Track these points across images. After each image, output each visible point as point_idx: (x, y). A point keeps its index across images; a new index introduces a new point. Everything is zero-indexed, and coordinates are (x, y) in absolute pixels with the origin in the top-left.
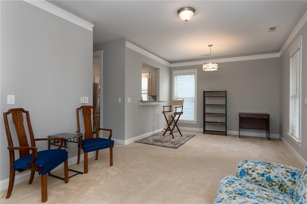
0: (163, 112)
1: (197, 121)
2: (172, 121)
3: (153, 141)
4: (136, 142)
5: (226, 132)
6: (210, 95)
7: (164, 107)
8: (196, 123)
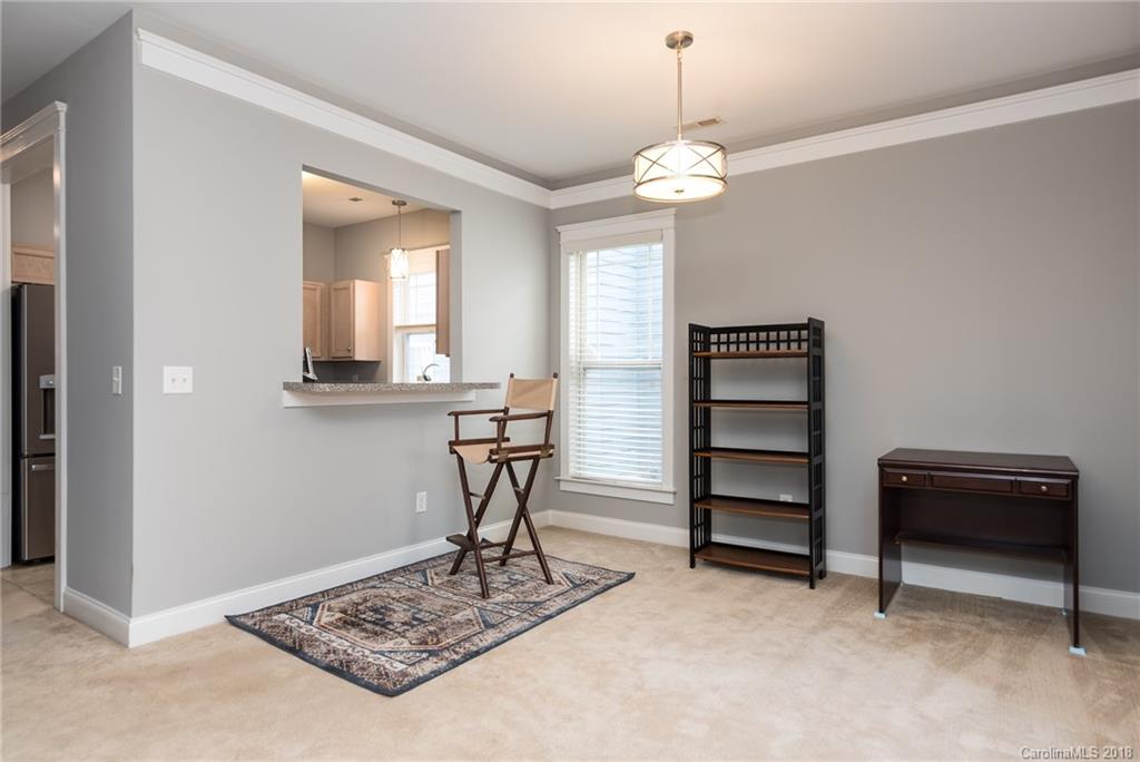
0: (450, 443)
1: (671, 489)
3: (339, 615)
4: (231, 620)
5: (812, 562)
7: (456, 415)
8: (669, 499)
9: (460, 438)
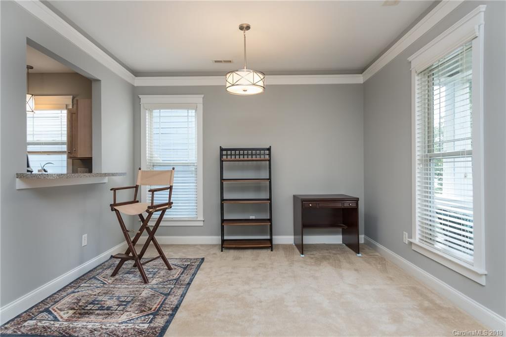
0: (111, 205)
1: (202, 219)
2: (141, 230)
5: (271, 240)
6: (233, 157)
7: (114, 190)
8: (201, 224)
9: (117, 202)
